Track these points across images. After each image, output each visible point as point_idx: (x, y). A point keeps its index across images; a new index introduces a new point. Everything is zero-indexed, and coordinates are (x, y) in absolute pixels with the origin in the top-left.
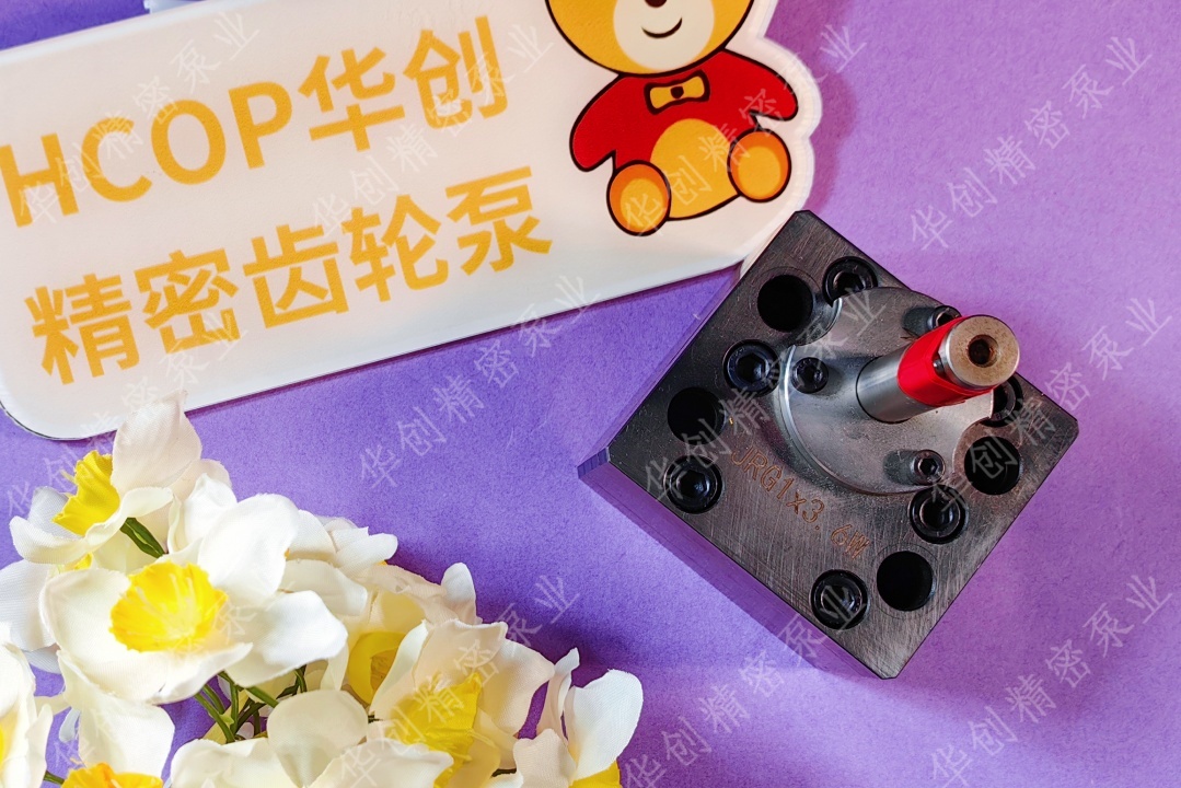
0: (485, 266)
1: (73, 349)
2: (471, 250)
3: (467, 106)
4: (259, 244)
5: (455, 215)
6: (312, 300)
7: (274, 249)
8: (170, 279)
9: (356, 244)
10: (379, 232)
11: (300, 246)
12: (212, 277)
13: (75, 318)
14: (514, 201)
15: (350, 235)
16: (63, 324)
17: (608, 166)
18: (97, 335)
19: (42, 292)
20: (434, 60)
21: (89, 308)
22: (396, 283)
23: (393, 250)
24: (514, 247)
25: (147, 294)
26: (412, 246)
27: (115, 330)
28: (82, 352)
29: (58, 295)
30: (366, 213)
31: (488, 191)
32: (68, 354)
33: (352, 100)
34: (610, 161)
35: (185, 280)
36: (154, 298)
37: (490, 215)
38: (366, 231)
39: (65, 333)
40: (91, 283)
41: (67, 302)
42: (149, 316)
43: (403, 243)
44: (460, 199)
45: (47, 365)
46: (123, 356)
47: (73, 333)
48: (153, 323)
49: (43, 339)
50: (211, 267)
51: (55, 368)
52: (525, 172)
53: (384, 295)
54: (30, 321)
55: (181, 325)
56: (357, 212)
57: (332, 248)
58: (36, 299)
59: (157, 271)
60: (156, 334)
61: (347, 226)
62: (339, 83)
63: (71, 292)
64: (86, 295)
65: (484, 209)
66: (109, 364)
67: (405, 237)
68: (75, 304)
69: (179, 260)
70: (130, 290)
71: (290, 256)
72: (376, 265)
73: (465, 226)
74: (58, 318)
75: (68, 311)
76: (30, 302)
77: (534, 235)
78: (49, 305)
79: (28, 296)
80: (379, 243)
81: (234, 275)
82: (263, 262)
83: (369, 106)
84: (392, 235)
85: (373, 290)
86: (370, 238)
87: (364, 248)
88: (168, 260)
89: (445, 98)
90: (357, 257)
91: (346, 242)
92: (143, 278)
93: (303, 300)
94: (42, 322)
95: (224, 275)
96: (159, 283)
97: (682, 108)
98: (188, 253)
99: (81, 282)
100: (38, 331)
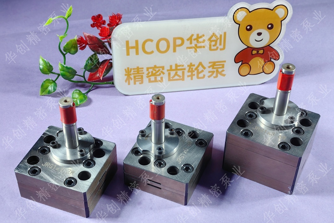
0: (212, 77)
1: (132, 79)
2: (210, 74)
3: (217, 48)
4: (171, 66)
5: (209, 67)
6: (178, 78)
7: (174, 68)
8: (153, 70)
9: (189, 69)
10: (194, 68)
11: (178, 68)
12: (160, 71)
13: (133, 74)
14: (221, 66)
15: (188, 68)
16: (131, 75)
17: (240, 63)
18: (136, 77)
19: (128, 68)
20: (214, 38)
21: (136, 72)
22: (195, 77)
23: (196, 71)
24: (219, 74)
25: (148, 72)
26: (200, 71)
27: (140, 77)
28: (133, 80)
29: (131, 69)
30: (193, 64)
31: (217, 64)
32: (130, 80)
33: (196, 43)
34: (241, 62)
35: (155, 70)
36: (149, 73)
37: (215, 68)
38: (192, 67)
39: (131, 76)
40: (138, 68)
41: (132, 71)
42: (147, 76)
43: (198, 70)
44: (211, 64)
45: (126, 81)
46: (140, 82)
47: (132, 76)
48: (147, 77)
49: (126, 77)
50: (161, 69)
51: (127, 82)
52: (225, 61)
53: (192, 79)
54: (125, 73)
55: (152, 78)
56: (191, 63)
57: (185, 69)
58: (127, 69)
59: (151, 68)
60: (148, 79)
61: (188, 66)
62: (194, 40)
63: (134, 69)
64: (136, 70)
65: (215, 67)
66: (137, 83)
67: (199, 70)
68: (134, 71)
69: (155, 67)
70: (145, 70)
71: (176, 69)
72: (192, 73)
73: (211, 69)
74: (130, 73)
75: (132, 72)
76: (125, 70)
77: (223, 73)
78: (129, 70)
79: (125, 68)
80: (194, 70)
81: (165, 71)
82: (171, 69)
83: (199, 45)
84: (197, 69)
85: (190, 78)
86: (192, 68)
87: (191, 70)
88: (153, 66)
89: (214, 46)
90: (189, 71)
91: (187, 69)
92: (148, 69)
93: (176, 77)
94: (127, 73)
95: (163, 71)
96: (150, 70)
97: (258, 55)
98: (157, 66)
99: (136, 67)
100: (126, 75)
